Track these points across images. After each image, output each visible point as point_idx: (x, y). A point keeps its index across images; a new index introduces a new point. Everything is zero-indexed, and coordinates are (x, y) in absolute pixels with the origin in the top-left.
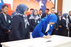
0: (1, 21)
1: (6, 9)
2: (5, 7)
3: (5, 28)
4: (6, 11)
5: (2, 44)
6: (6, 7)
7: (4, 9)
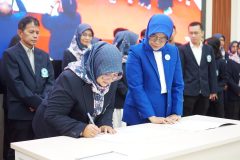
0: (17, 71)
1: (32, 32)
2: (28, 26)
3: (29, 93)
4: (30, 37)
5: (14, 145)
6: (31, 26)
7: (26, 31)
